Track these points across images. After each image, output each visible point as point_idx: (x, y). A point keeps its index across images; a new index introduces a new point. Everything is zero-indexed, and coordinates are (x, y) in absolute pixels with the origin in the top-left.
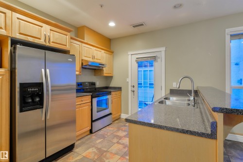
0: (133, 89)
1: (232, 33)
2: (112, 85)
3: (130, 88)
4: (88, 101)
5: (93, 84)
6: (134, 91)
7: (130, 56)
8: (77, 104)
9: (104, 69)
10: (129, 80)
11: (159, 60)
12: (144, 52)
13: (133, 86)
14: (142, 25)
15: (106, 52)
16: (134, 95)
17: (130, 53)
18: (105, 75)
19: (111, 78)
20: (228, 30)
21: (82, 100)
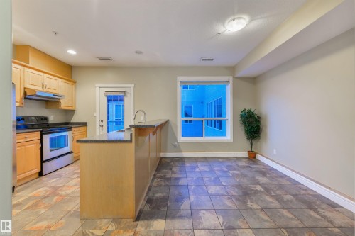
0: (101, 124)
2: (75, 119)
4: (37, 138)
5: (46, 119)
6: (102, 126)
7: (97, 89)
9: (61, 101)
10: (96, 114)
11: (129, 95)
12: (114, 87)
13: (102, 121)
14: (109, 60)
16: (102, 130)
17: (98, 85)
18: (63, 108)
19: (72, 112)
20: (178, 77)
21: (26, 138)
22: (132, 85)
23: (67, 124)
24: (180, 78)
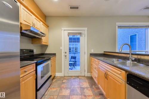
0: (65, 54)
1: (119, 25)
2: (48, 51)
3: (63, 54)
4: (33, 70)
5: (32, 51)
6: (66, 56)
7: (63, 31)
8: (21, 76)
9: (43, 38)
10: (62, 48)
11: (83, 36)
12: (74, 30)
13: (66, 53)
14: (77, 8)
15: (44, 24)
16: (66, 58)
17: (63, 29)
18: (43, 43)
19: (46, 46)
20: (117, 23)
21: (25, 72)
22: (86, 29)
23: (43, 54)
24: (118, 24)
